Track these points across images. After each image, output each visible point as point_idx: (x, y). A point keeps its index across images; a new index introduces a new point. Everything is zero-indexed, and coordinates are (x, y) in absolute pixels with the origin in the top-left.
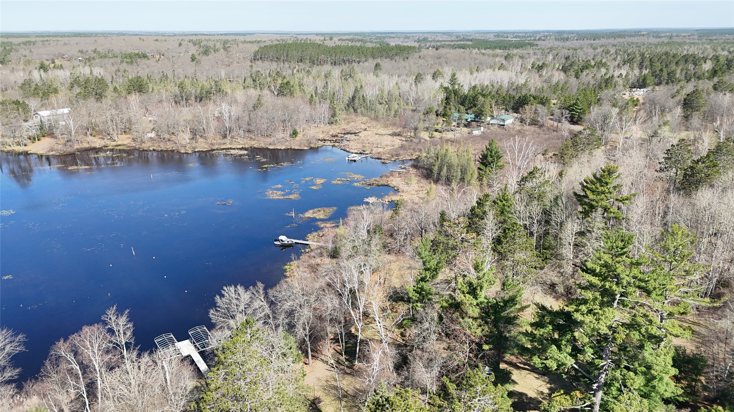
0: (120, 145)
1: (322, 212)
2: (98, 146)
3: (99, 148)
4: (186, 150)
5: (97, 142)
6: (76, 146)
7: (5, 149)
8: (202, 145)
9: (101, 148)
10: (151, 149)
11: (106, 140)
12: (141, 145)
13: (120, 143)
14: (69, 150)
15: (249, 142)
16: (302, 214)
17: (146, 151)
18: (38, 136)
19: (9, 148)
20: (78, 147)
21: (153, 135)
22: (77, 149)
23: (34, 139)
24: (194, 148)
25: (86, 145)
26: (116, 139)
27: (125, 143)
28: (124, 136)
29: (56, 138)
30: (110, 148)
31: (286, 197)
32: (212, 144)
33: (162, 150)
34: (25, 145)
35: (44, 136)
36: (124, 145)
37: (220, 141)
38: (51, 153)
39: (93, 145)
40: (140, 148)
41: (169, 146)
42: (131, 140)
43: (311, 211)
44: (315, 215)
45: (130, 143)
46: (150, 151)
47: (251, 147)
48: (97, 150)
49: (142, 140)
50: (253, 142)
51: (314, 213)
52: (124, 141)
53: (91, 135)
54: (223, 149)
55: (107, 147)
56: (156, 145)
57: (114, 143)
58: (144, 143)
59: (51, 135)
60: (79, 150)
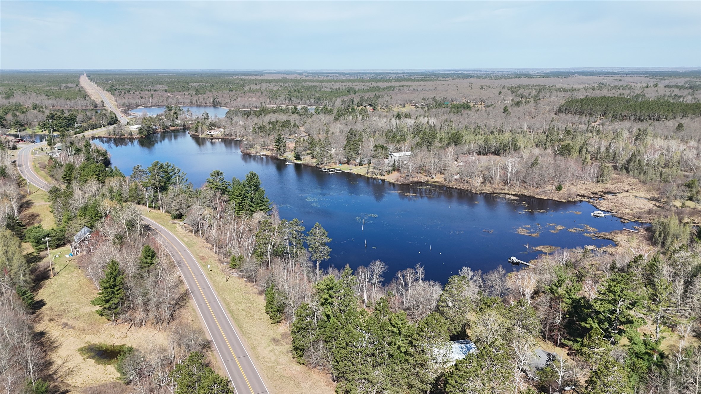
0: (436, 182)
1: (549, 248)
2: (422, 180)
3: (423, 182)
4: (476, 191)
5: (423, 178)
6: (411, 180)
7: (373, 177)
8: (488, 189)
9: (424, 183)
10: (454, 187)
11: (428, 177)
12: (448, 183)
13: (436, 180)
14: (407, 182)
15: (522, 190)
16: (535, 247)
17: (451, 188)
18: (391, 170)
19: (375, 176)
20: (412, 180)
21: (457, 177)
22: (411, 182)
23: (389, 172)
24: (482, 190)
25: (416, 179)
26: (434, 177)
27: (439, 180)
28: (440, 176)
29: (401, 173)
30: (430, 183)
31: (529, 234)
32: (495, 189)
33: (460, 189)
34: (384, 176)
35: (394, 171)
36: (438, 182)
37: (501, 187)
38: (397, 183)
39: (420, 180)
40: (447, 185)
41: (466, 187)
42: (443, 179)
43: (542, 247)
44: (543, 249)
45: (442, 181)
46: (453, 188)
47: (522, 194)
48: (421, 184)
49: (450, 180)
50: (525, 191)
51: (543, 248)
52: (439, 179)
53: (420, 173)
54: (502, 193)
55: (428, 182)
56: (458, 185)
57: (433, 180)
58: (451, 182)
59: (399, 170)
60: (412, 182)
